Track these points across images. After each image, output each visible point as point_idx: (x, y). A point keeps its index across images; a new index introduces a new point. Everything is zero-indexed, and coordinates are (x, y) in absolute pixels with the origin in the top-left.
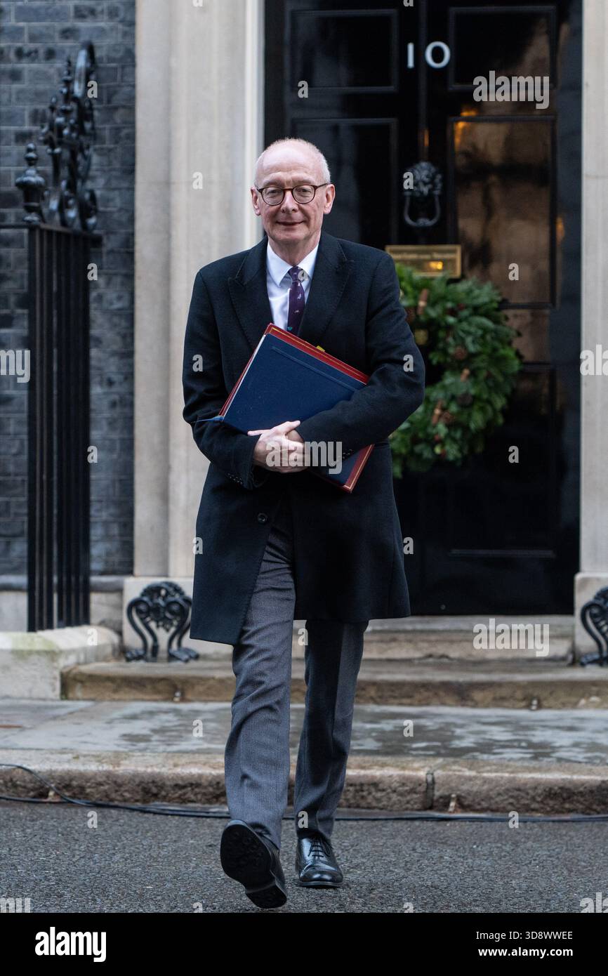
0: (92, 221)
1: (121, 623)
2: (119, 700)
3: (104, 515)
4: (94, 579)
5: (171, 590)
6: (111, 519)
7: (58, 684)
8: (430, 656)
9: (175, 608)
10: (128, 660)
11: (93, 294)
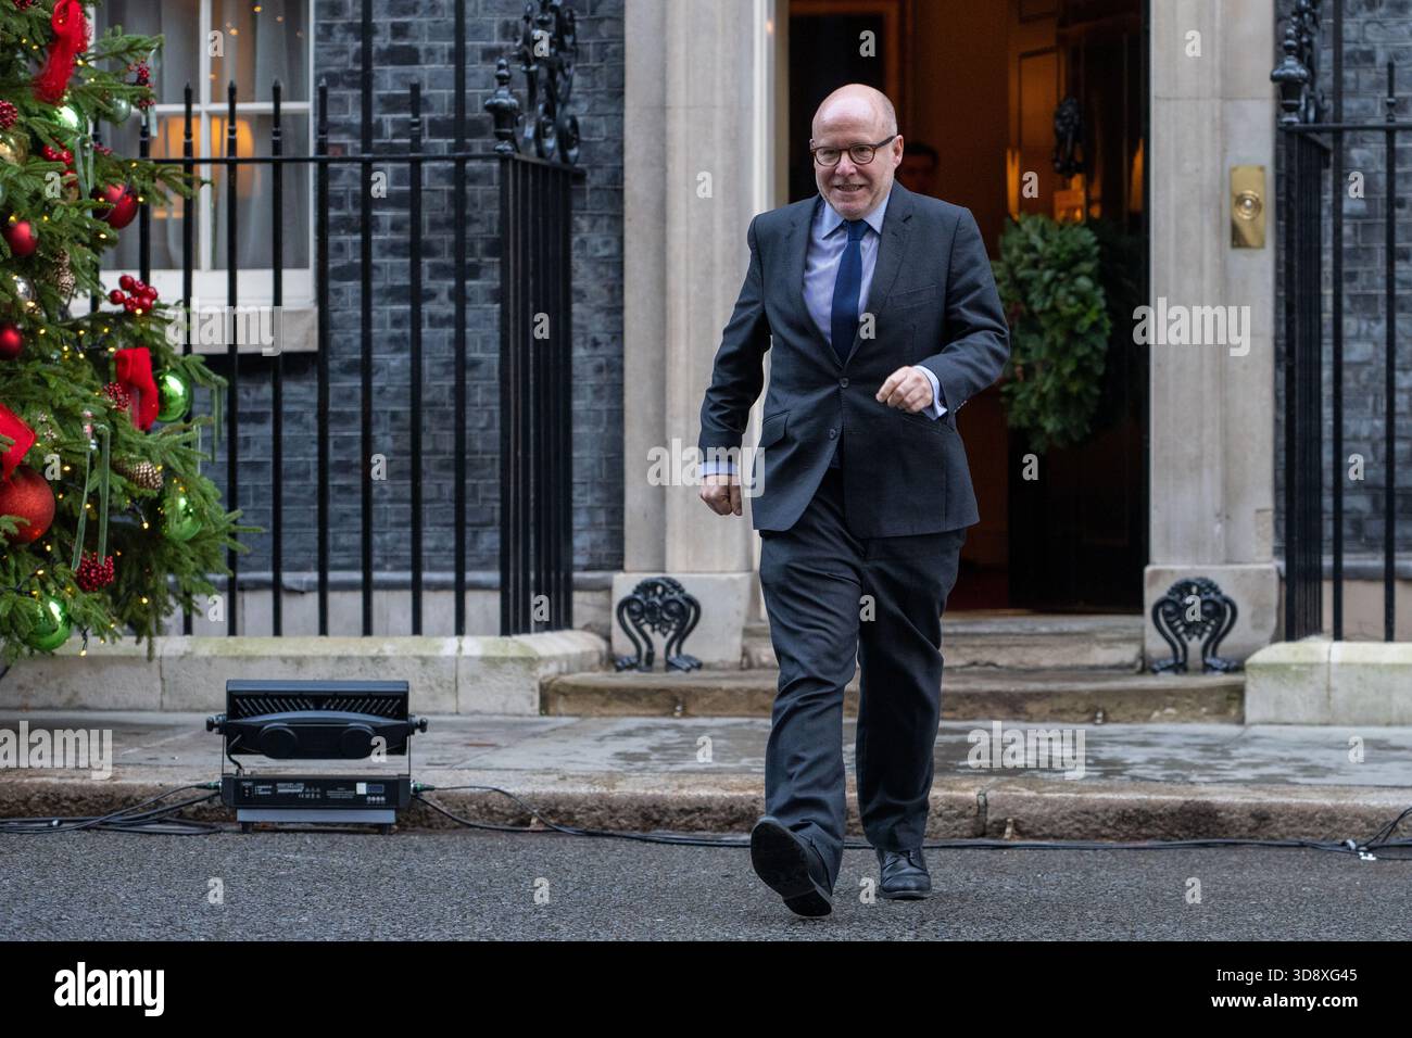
0: (573, 152)
1: (610, 628)
2: (609, 716)
3: (589, 500)
4: (577, 575)
5: (669, 586)
6: (598, 504)
7: (537, 698)
8: (975, 664)
9: (674, 607)
10: (619, 669)
11: (575, 239)
